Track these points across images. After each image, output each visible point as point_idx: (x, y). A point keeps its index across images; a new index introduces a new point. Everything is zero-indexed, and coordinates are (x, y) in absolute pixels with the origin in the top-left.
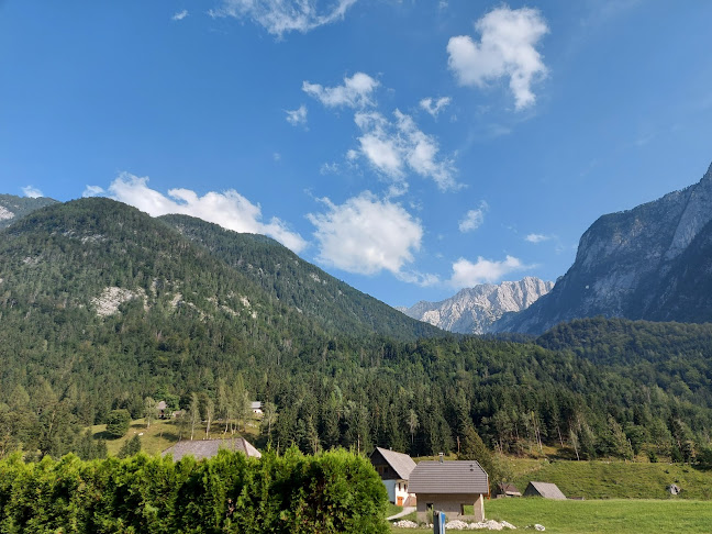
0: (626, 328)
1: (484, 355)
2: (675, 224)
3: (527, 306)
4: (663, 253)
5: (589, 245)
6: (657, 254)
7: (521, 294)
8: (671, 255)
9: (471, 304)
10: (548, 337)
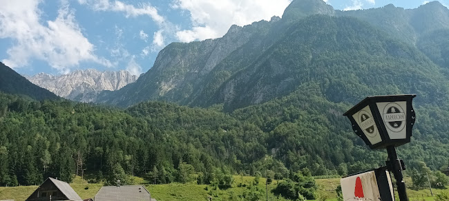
0: (176, 110)
1: (93, 117)
2: (207, 57)
3: (119, 89)
4: (199, 71)
5: (163, 58)
6: (196, 71)
7: (116, 81)
8: (203, 73)
9: (81, 81)
10: (131, 110)
